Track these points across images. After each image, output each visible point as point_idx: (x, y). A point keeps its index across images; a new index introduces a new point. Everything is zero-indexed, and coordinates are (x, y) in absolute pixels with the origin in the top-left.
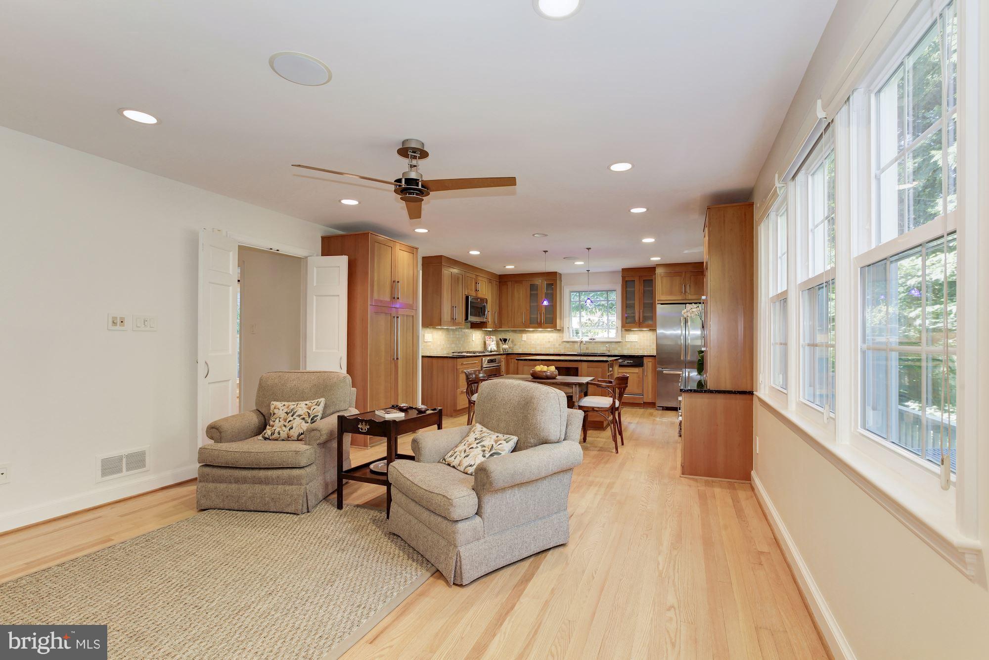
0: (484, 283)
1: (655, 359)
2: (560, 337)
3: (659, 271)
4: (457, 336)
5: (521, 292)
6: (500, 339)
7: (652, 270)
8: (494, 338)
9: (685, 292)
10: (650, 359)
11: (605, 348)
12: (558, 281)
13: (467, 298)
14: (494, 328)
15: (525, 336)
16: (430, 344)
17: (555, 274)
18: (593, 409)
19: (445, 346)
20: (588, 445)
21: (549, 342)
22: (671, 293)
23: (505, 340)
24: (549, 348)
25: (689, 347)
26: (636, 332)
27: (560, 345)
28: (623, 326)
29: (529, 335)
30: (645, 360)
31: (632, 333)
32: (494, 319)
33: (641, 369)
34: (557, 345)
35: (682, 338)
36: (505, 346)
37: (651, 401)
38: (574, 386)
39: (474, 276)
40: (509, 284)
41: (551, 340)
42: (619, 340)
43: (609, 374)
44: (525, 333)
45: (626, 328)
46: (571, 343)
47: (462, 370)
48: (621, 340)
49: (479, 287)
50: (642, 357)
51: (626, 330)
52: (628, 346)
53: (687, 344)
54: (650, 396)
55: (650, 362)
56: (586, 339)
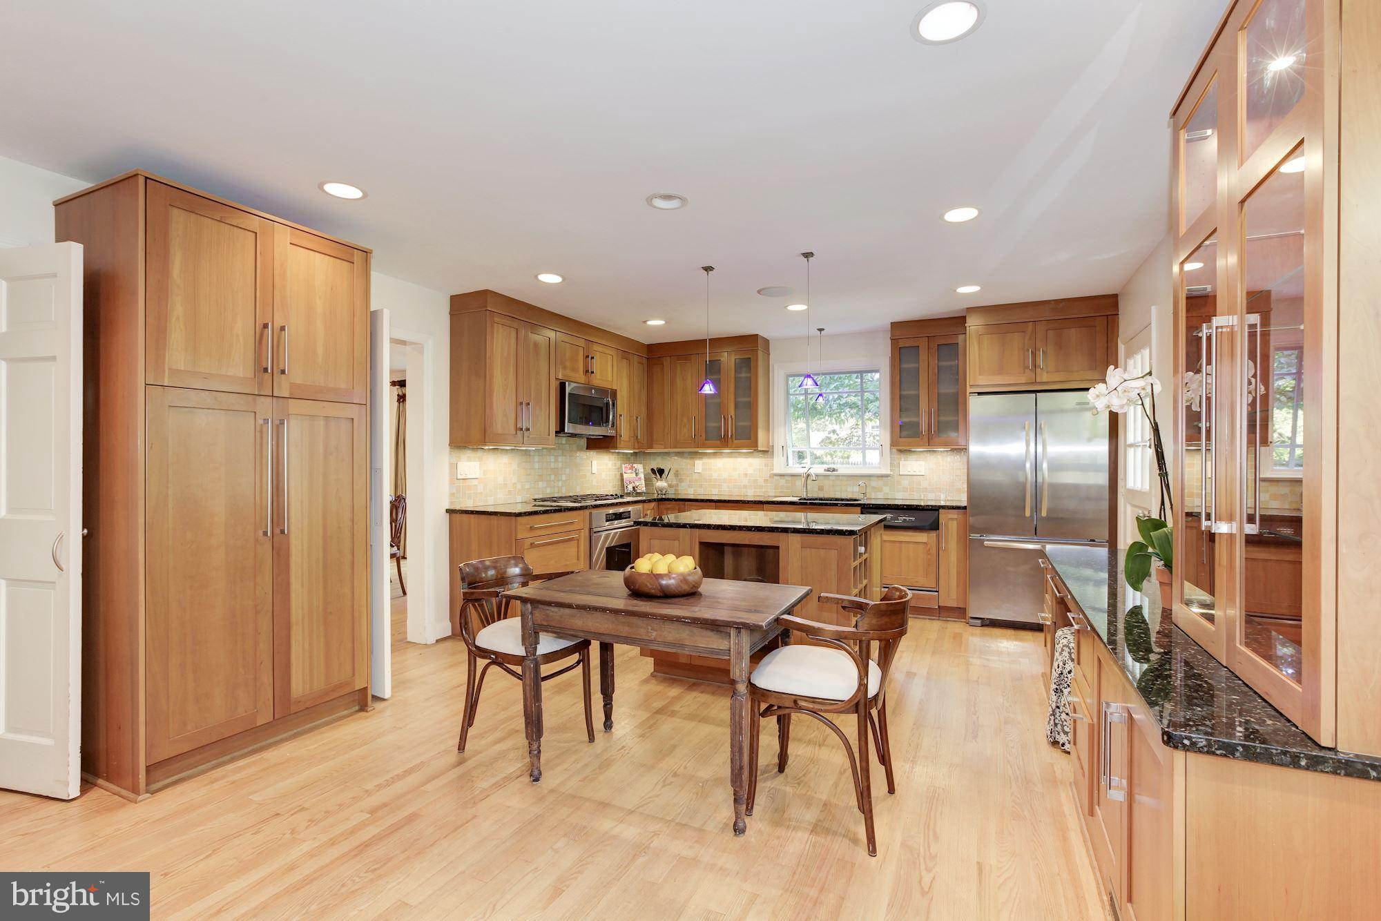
0: (609, 357)
1: (965, 513)
2: (766, 465)
3: (973, 324)
4: (552, 465)
5: (689, 378)
6: (652, 470)
7: (958, 321)
8: (640, 467)
9: (1035, 366)
10: (954, 514)
11: (856, 489)
12: (760, 354)
13: (562, 386)
14: (634, 448)
15: (699, 465)
16: (475, 482)
17: (754, 338)
18: (795, 702)
19: (519, 486)
20: (789, 789)
21: (746, 474)
22: (1001, 371)
23: (661, 472)
24: (745, 487)
25: (1046, 487)
26: (922, 455)
27: (766, 481)
28: (893, 444)
29: (706, 460)
30: (944, 516)
31: (914, 456)
32: (635, 430)
33: (933, 534)
34: (761, 482)
35: (1028, 465)
36: (661, 484)
37: (955, 605)
38: (733, 632)
39: (582, 343)
40: (667, 361)
41: (750, 471)
42: (886, 471)
43: (857, 562)
44: (700, 458)
45: (900, 448)
46: (789, 478)
47: (531, 541)
48: (889, 473)
49: (596, 365)
50: (936, 509)
51: (900, 451)
52: (905, 483)
53: (1040, 479)
54: (954, 595)
55: (952, 519)
56: (818, 469)
